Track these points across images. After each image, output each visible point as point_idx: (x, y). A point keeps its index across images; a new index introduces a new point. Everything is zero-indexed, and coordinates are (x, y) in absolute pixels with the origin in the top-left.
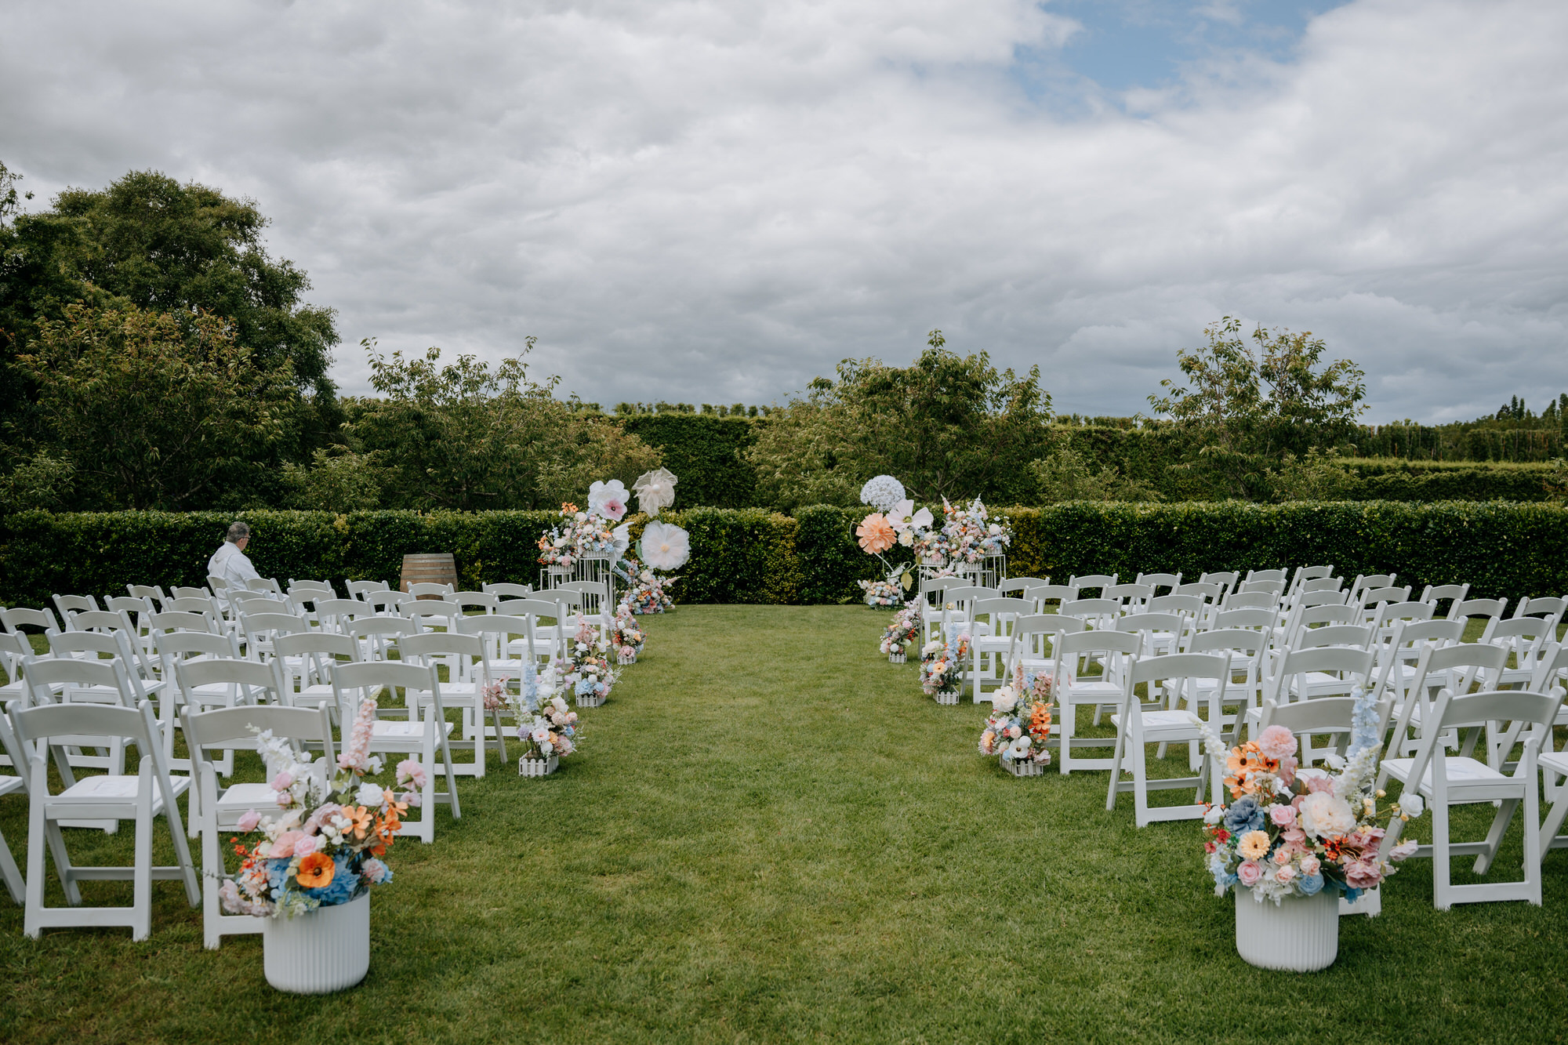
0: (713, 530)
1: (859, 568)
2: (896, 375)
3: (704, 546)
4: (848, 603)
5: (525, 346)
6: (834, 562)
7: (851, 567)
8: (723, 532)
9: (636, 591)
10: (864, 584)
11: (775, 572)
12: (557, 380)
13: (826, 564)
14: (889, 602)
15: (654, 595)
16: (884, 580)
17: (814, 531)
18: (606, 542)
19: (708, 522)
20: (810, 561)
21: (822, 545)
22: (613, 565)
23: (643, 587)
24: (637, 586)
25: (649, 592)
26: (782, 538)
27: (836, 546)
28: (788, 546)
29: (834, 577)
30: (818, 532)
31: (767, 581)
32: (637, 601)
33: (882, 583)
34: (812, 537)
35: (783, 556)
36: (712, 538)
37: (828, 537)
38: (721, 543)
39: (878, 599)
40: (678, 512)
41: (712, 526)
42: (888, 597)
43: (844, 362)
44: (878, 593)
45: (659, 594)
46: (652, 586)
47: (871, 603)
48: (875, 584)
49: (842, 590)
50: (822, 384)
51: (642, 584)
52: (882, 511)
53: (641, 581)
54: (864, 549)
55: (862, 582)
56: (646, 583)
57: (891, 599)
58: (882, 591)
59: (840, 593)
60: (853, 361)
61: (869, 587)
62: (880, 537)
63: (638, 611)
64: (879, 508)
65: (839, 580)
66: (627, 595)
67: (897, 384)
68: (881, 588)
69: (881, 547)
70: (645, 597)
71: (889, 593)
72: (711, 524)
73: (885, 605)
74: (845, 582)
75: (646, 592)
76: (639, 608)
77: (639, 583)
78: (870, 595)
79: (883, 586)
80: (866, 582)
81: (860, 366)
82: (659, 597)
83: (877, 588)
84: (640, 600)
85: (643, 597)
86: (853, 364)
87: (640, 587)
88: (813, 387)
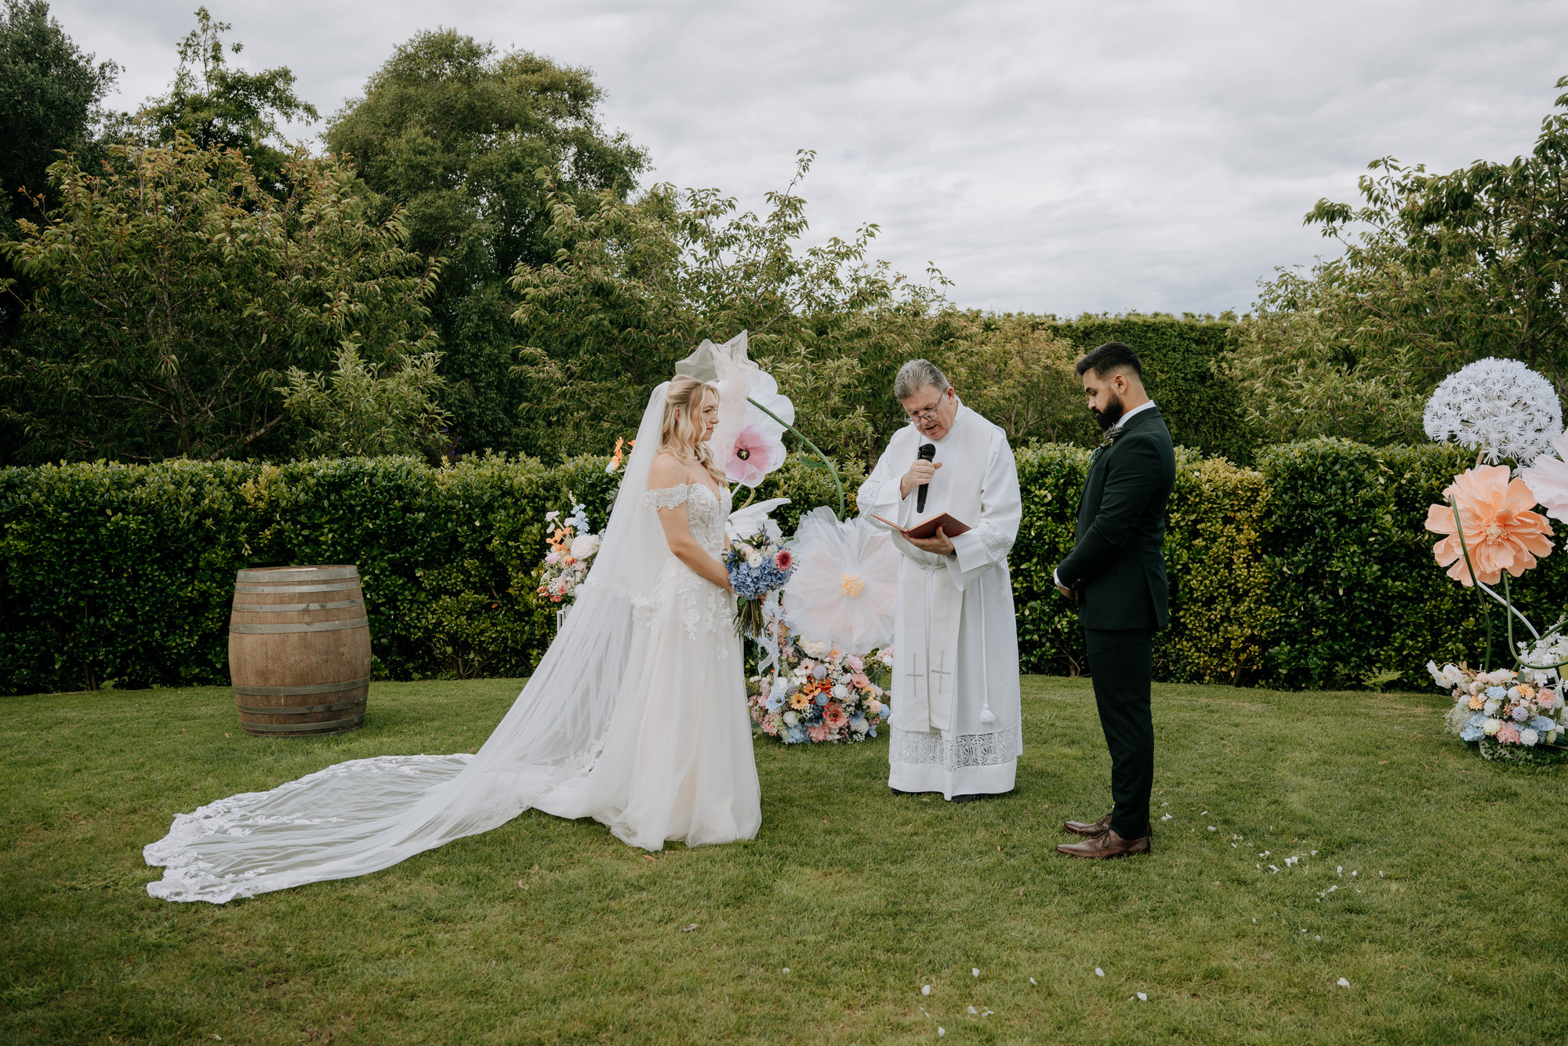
1: (1419, 598)
2: (1483, 175)
3: (1039, 536)
4: (1389, 687)
5: (796, 168)
6: (1356, 583)
7: (1401, 596)
10: (1447, 675)
11: (1210, 602)
12: (871, 231)
13: (1335, 586)
14: (1529, 737)
15: (839, 691)
16: (1511, 664)
17: (1305, 505)
19: (1049, 481)
20: (1296, 578)
21: (1324, 540)
23: (800, 676)
24: (791, 667)
25: (825, 684)
26: (1227, 521)
27: (1362, 542)
28: (1242, 539)
29: (1355, 618)
30: (1315, 507)
31: (1190, 622)
32: (787, 708)
33: (1503, 674)
34: (1302, 519)
35: (1229, 565)
37: (1342, 520)
39: (1492, 726)
42: (1527, 723)
43: (1375, 165)
44: (1491, 707)
45: (854, 687)
46: (832, 667)
47: (1468, 735)
48: (1483, 676)
49: (1378, 654)
50: (1330, 213)
51: (806, 662)
52: (1503, 462)
53: (800, 654)
54: (1449, 573)
55: (1441, 669)
56: (816, 659)
57: (1533, 727)
58: (1506, 701)
59: (1370, 661)
60: (1390, 162)
61: (1463, 686)
62: (1499, 537)
63: (794, 736)
64: (1493, 453)
65: (1369, 627)
66: (764, 692)
67: (1483, 198)
68: (1500, 693)
69: (1501, 567)
70: (810, 697)
71: (1529, 710)
72: (1056, 486)
73: (1513, 744)
74: (1383, 633)
75: (815, 685)
76: (795, 727)
77: (796, 660)
78: (1467, 711)
79: (1507, 686)
80: (1455, 669)
81: (1405, 172)
82: (855, 697)
83: (1490, 690)
84: (796, 706)
85: (805, 699)
86: (1391, 170)
87: (796, 671)
88: (1314, 220)
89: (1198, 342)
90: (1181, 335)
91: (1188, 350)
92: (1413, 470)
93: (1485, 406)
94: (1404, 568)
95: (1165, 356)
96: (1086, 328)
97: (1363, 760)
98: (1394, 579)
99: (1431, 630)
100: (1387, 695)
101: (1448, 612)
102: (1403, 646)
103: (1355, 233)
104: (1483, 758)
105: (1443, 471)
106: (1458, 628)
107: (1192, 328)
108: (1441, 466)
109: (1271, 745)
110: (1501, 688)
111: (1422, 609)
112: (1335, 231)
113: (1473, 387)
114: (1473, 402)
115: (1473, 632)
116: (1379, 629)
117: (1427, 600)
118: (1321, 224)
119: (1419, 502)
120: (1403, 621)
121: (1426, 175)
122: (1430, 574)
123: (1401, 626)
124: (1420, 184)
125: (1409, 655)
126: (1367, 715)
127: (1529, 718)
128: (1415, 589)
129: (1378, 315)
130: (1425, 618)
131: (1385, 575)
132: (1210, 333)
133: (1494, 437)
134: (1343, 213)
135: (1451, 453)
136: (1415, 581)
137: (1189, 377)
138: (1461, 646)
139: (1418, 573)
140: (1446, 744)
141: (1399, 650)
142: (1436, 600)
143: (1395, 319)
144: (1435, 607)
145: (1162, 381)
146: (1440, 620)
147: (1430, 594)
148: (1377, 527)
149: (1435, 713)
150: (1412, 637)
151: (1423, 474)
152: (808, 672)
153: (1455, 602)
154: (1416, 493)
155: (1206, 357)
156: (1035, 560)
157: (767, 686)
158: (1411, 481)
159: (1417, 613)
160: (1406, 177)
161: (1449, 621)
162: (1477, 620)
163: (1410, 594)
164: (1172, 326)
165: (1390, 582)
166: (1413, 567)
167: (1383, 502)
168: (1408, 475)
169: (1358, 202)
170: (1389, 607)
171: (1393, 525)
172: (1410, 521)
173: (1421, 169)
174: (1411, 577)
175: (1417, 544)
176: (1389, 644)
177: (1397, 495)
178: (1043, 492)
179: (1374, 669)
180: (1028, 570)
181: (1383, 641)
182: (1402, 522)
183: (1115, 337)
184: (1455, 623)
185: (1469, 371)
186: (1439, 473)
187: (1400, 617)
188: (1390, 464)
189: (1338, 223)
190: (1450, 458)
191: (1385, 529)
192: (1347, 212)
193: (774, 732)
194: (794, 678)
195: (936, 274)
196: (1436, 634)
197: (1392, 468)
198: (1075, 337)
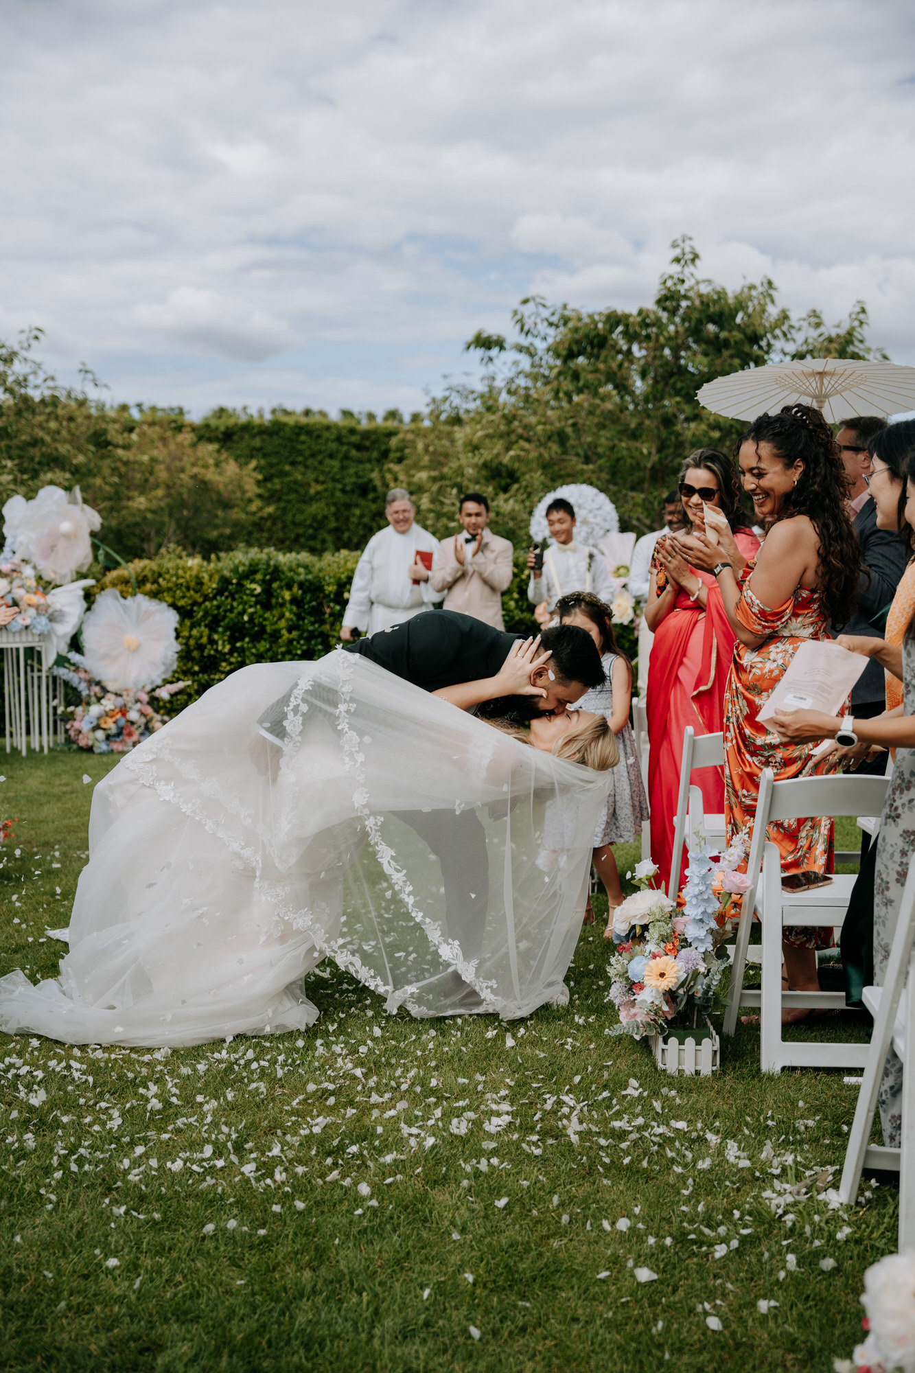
0: (268, 592)
2: (614, 320)
8: (287, 595)
9: (95, 710)
12: (35, 334)
15: (133, 715)
18: (32, 612)
19: (259, 576)
22: (49, 660)
23: (109, 703)
24: (99, 699)
25: (123, 711)
32: (97, 728)
36: (267, 606)
38: (282, 616)
40: (206, 558)
41: (266, 585)
43: (525, 301)
45: (143, 714)
46: (127, 699)
50: (485, 343)
51: (109, 696)
53: (105, 690)
56: (116, 694)
60: (538, 300)
63: (104, 747)
66: (79, 718)
70: (113, 720)
72: (264, 581)
75: (117, 711)
76: (104, 741)
77: (101, 695)
81: (552, 310)
82: (143, 720)
84: (104, 726)
85: (110, 721)
86: (540, 307)
87: (103, 701)
88: (472, 348)
89: (359, 447)
90: (339, 439)
91: (346, 457)
95: (321, 463)
96: (227, 428)
103: (506, 365)
107: (352, 431)
112: (491, 359)
118: (479, 353)
121: (570, 313)
124: (565, 320)
132: (373, 437)
134: (500, 344)
137: (348, 488)
145: (318, 493)
152: (111, 702)
155: (368, 466)
156: (247, 640)
157: (81, 714)
160: (553, 314)
164: (328, 428)
169: (512, 336)
173: (565, 307)
178: (253, 586)
180: (242, 647)
183: (263, 440)
189: (494, 352)
192: (502, 343)
193: (88, 745)
194: (102, 707)
195: (90, 376)
198: (217, 440)
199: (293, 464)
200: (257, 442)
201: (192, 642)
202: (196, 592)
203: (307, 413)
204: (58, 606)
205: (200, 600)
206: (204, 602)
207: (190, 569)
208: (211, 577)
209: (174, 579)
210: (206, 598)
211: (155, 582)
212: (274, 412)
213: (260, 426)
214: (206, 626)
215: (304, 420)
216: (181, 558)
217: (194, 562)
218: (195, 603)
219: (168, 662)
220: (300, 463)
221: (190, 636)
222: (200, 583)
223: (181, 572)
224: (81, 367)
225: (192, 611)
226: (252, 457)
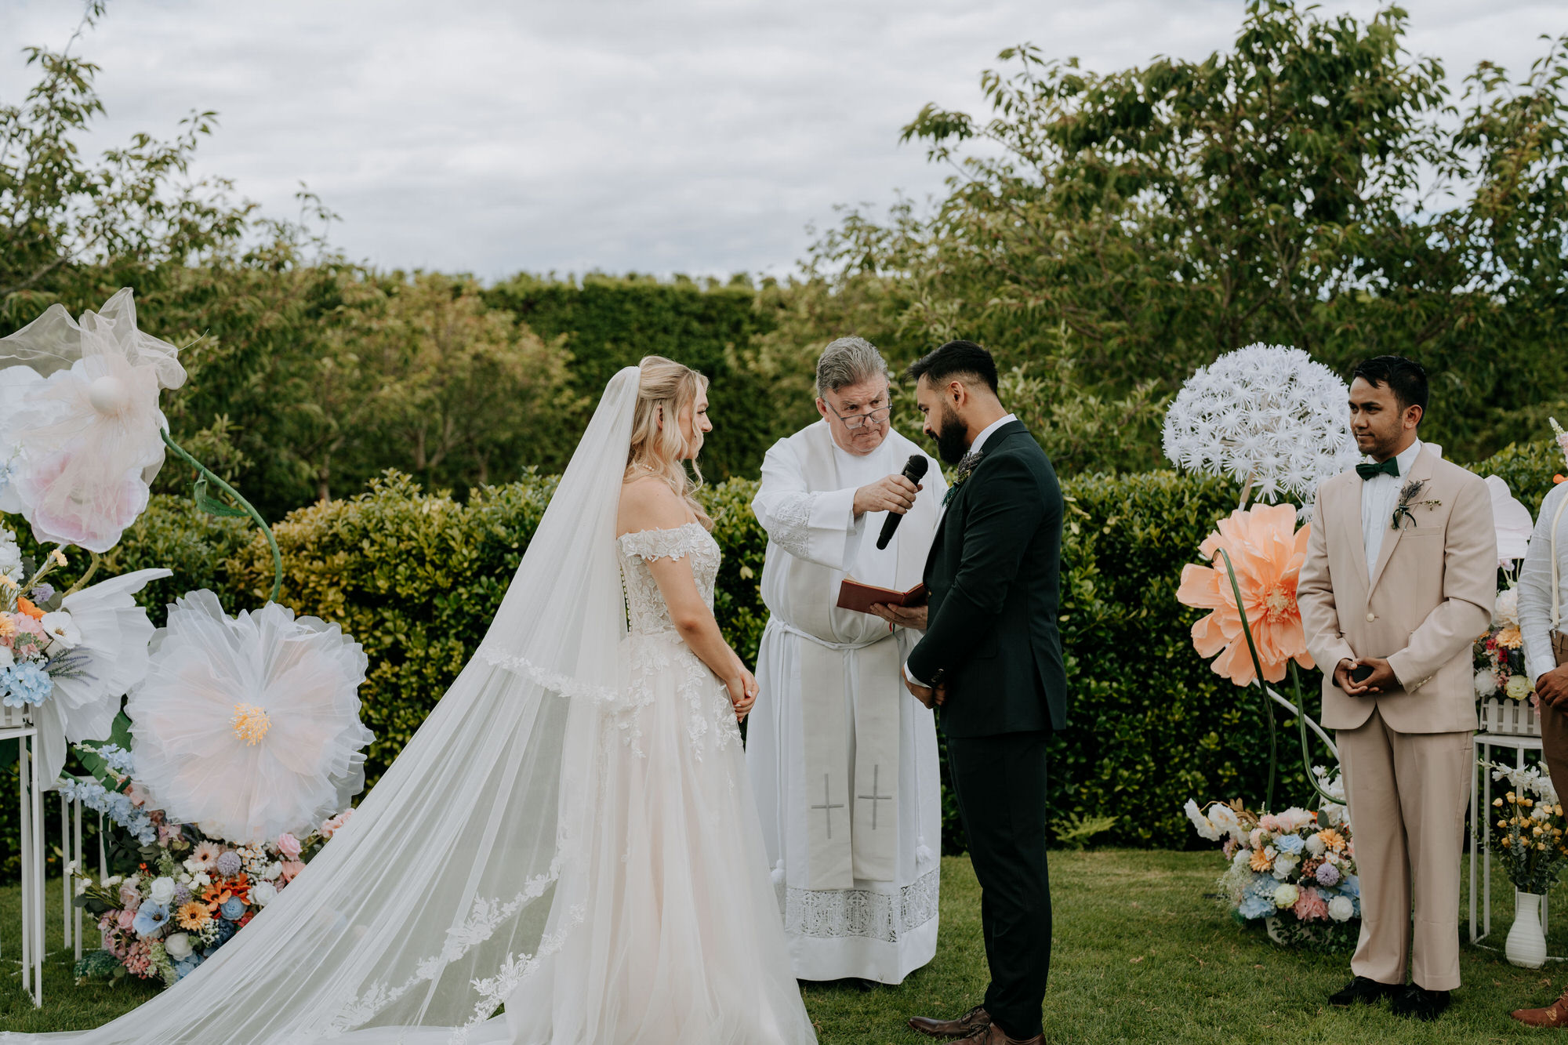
4: (1095, 842)
7: (1111, 703)
9: (163, 889)
10: (1215, 819)
14: (1341, 909)
16: (1306, 797)
23: (194, 872)
24: (179, 858)
25: (239, 883)
32: (174, 927)
33: (1296, 816)
39: (1286, 895)
40: (461, 496)
42: (1337, 888)
43: (1007, 55)
44: (1284, 867)
46: (249, 854)
47: (1252, 910)
48: (1268, 819)
49: (1078, 793)
50: (938, 125)
51: (203, 847)
52: (1281, 499)
53: (193, 834)
54: (1215, 667)
55: (1206, 813)
56: (221, 842)
57: (1345, 894)
58: (1305, 854)
59: (1066, 804)
60: (1029, 52)
61: (1238, 833)
62: (1285, 610)
64: (1269, 486)
65: (1062, 752)
66: (129, 906)
67: (1164, 112)
68: (1294, 844)
69: (1289, 655)
70: (213, 907)
71: (1340, 868)
73: (1318, 920)
74: (1083, 760)
75: (222, 884)
76: (187, 960)
77: (187, 845)
78: (1248, 873)
79: (1305, 834)
80: (1228, 811)
81: (1051, 68)
83: (1281, 840)
84: (189, 924)
85: (205, 911)
86: (1031, 63)
87: (187, 864)
88: (915, 135)
89: (703, 319)
90: (676, 308)
91: (687, 331)
92: (1119, 512)
93: (1256, 417)
94: (1111, 661)
95: (651, 339)
96: (528, 295)
97: (1106, 957)
98: (1099, 679)
99: (1153, 754)
100: (1097, 854)
101: (1179, 725)
102: (1115, 778)
104: (1276, 945)
105: (1165, 515)
106: (1192, 750)
107: (692, 297)
108: (1161, 505)
109: (961, 942)
110: (1296, 836)
111: (1141, 722)
112: (945, 153)
113: (1238, 388)
114: (1239, 410)
115: (1214, 753)
116: (1077, 755)
117: (1146, 708)
118: (926, 142)
119: (1131, 561)
120: (1112, 742)
121: (1080, 73)
122: (1150, 669)
123: (1110, 749)
124: (1073, 86)
125: (1124, 792)
126: (1081, 887)
127: (1340, 882)
128: (1130, 691)
129: (1015, 280)
130: (1144, 734)
131: (1085, 673)
132: (721, 304)
133: (1270, 461)
134: (960, 126)
135: (1176, 486)
136: (1129, 680)
138: (1198, 775)
139: (1132, 667)
140: (1215, 926)
141: (1108, 786)
142: (1159, 707)
143: (1041, 287)
144: (1159, 717)
146: (1168, 737)
147: (1150, 698)
148: (1072, 599)
149: (1179, 878)
150: (1129, 765)
151: (1137, 519)
152: (209, 864)
153: (1188, 709)
154: (1126, 547)
155: (714, 343)
157: (135, 894)
158: (1117, 529)
159: (1134, 728)
160: (1053, 75)
161: (1181, 739)
162: (1220, 735)
163: (1124, 700)
164: (662, 293)
165: (1093, 684)
166: (1123, 659)
167: (1079, 562)
168: (1112, 521)
170: (1092, 721)
171: (1096, 596)
172: (1118, 590)
174: (1123, 674)
175: (1131, 624)
176: (1093, 776)
177: (1098, 550)
179: (1073, 816)
181: (1084, 773)
182: (1107, 591)
183: (574, 310)
184: (1189, 741)
185: (1228, 363)
186: (1159, 515)
187: (1109, 734)
188: (1084, 504)
189: (952, 139)
190: (1173, 495)
191: (1083, 602)
192: (965, 125)
193: (151, 971)
194: (184, 878)
195: (311, 202)
196: (1162, 759)
197: (1086, 510)
198: (514, 309)
199: (615, 340)
200: (568, 312)
201: (429, 671)
202: (436, 567)
203: (632, 277)
204: (70, 640)
205: (445, 583)
206: (454, 587)
207: (427, 519)
208: (467, 539)
209: (392, 542)
210: (457, 579)
211: (354, 548)
212: (589, 276)
213: (571, 291)
214: (457, 636)
215: (629, 285)
216: (409, 497)
217: (437, 506)
218: (436, 591)
219: (342, 774)
220: (623, 339)
221: (427, 658)
222: (446, 550)
223: (406, 528)
224: (299, 189)
225: (429, 604)
226: (560, 332)
